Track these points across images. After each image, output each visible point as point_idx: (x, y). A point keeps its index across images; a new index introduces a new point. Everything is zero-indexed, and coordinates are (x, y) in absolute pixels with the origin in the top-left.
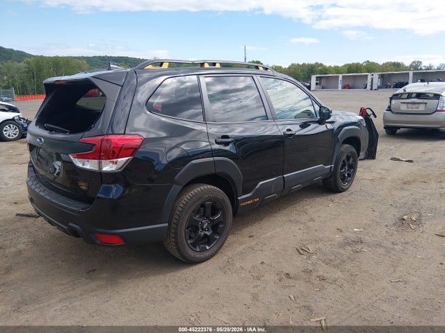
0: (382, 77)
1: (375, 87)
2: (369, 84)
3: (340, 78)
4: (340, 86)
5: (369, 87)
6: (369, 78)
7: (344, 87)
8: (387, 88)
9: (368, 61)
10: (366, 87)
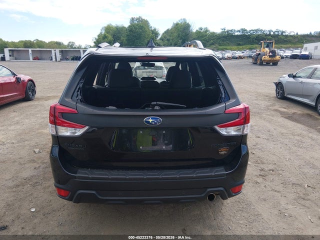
0: (61, 52)
1: (58, 59)
2: (54, 57)
3: (30, 52)
4: (31, 58)
5: (54, 59)
6: (53, 52)
7: (34, 59)
8: (67, 60)
9: (37, 40)
10: (52, 60)
